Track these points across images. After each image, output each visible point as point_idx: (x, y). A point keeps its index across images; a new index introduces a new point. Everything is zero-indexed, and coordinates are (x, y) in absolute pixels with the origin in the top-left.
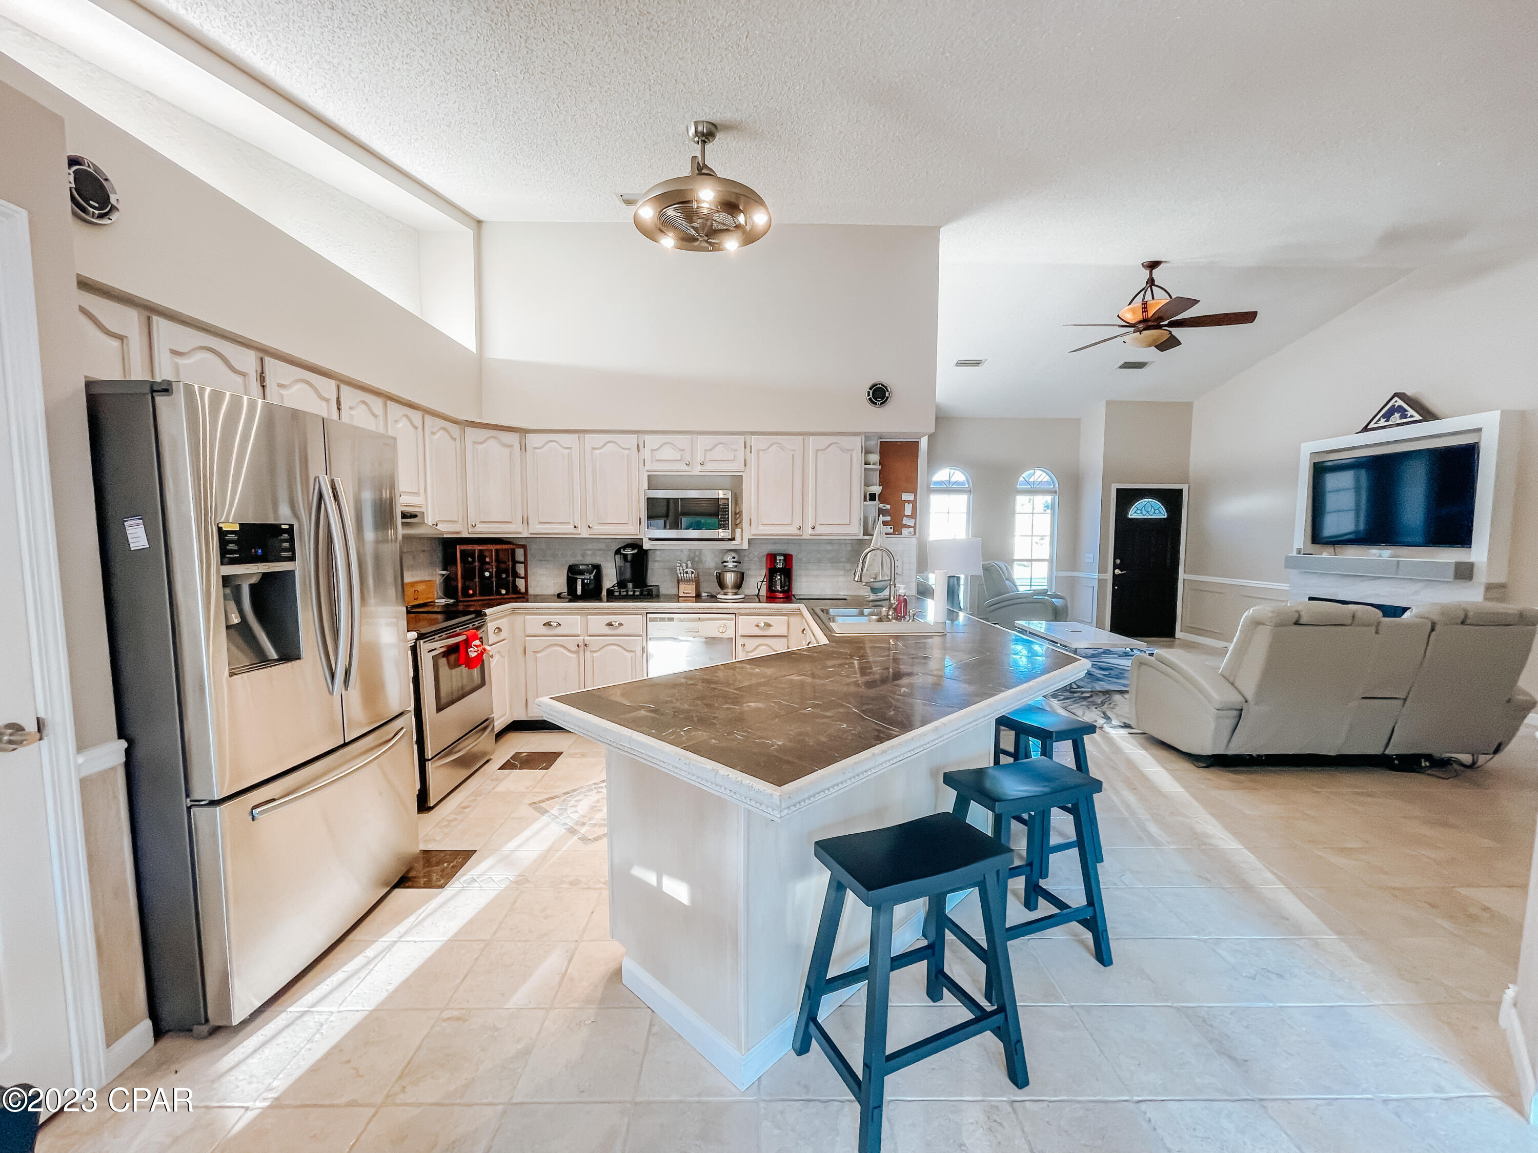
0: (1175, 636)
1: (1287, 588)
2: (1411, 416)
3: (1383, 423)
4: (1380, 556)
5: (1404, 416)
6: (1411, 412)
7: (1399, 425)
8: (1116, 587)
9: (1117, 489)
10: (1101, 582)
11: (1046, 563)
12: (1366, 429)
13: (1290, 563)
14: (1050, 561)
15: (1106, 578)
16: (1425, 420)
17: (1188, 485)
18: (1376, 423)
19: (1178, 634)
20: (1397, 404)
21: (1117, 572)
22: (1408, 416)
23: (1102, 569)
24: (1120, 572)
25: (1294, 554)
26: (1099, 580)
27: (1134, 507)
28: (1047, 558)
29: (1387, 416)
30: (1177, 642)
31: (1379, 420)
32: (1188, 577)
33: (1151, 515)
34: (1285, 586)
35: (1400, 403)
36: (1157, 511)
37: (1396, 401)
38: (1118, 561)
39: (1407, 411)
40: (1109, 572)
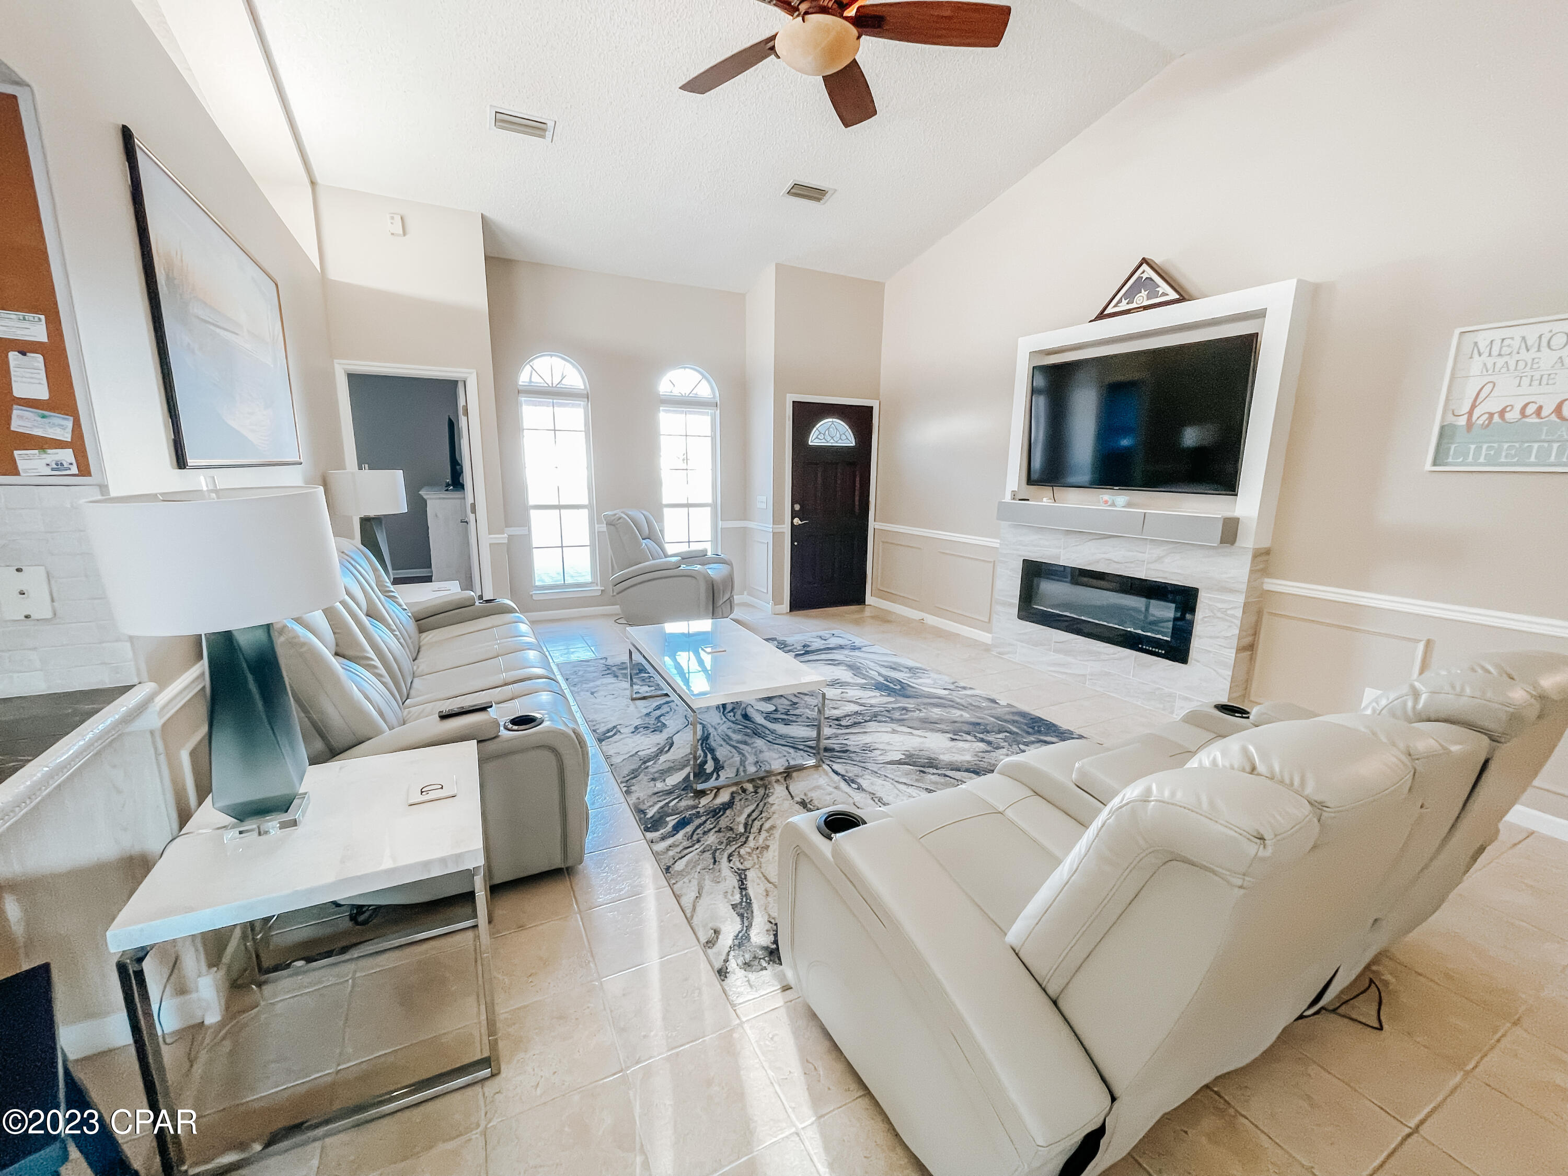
0: (864, 602)
1: (997, 545)
2: (1164, 294)
3: (1124, 306)
4: (1113, 505)
5: (1153, 294)
6: (1164, 287)
7: (1146, 308)
8: (796, 543)
9: (793, 402)
10: (777, 536)
11: (709, 509)
12: (1101, 316)
13: (1004, 512)
14: (713, 506)
15: (781, 530)
16: (1182, 299)
17: (878, 401)
18: (1116, 306)
19: (869, 599)
20: (1145, 276)
21: (797, 521)
22: (1160, 293)
23: (777, 520)
24: (800, 523)
25: (1008, 498)
26: (774, 533)
27: (815, 429)
28: (710, 501)
29: (1130, 296)
30: (868, 612)
31: (1120, 301)
32: (878, 525)
33: (837, 442)
34: (994, 543)
35: (1149, 273)
36: (844, 437)
37: (1143, 272)
38: (797, 507)
39: (1159, 286)
40: (786, 523)
